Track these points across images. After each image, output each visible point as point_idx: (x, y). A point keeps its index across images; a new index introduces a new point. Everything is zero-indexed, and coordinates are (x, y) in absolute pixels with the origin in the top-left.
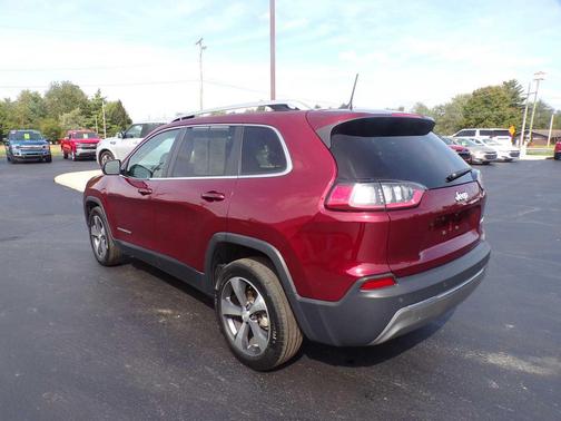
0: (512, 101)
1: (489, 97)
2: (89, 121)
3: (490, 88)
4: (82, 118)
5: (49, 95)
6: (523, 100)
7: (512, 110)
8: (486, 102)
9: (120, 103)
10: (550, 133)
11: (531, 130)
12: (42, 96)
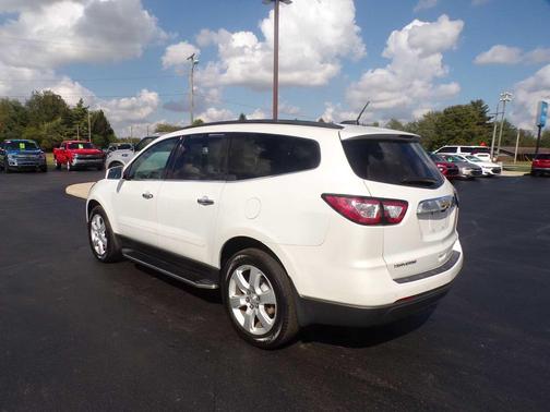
0: (479, 120)
1: (459, 115)
2: (71, 131)
3: (459, 107)
4: (64, 128)
5: (30, 104)
6: (490, 118)
7: (480, 128)
8: (456, 120)
9: (101, 113)
10: (517, 150)
11: (499, 148)
12: (23, 105)
